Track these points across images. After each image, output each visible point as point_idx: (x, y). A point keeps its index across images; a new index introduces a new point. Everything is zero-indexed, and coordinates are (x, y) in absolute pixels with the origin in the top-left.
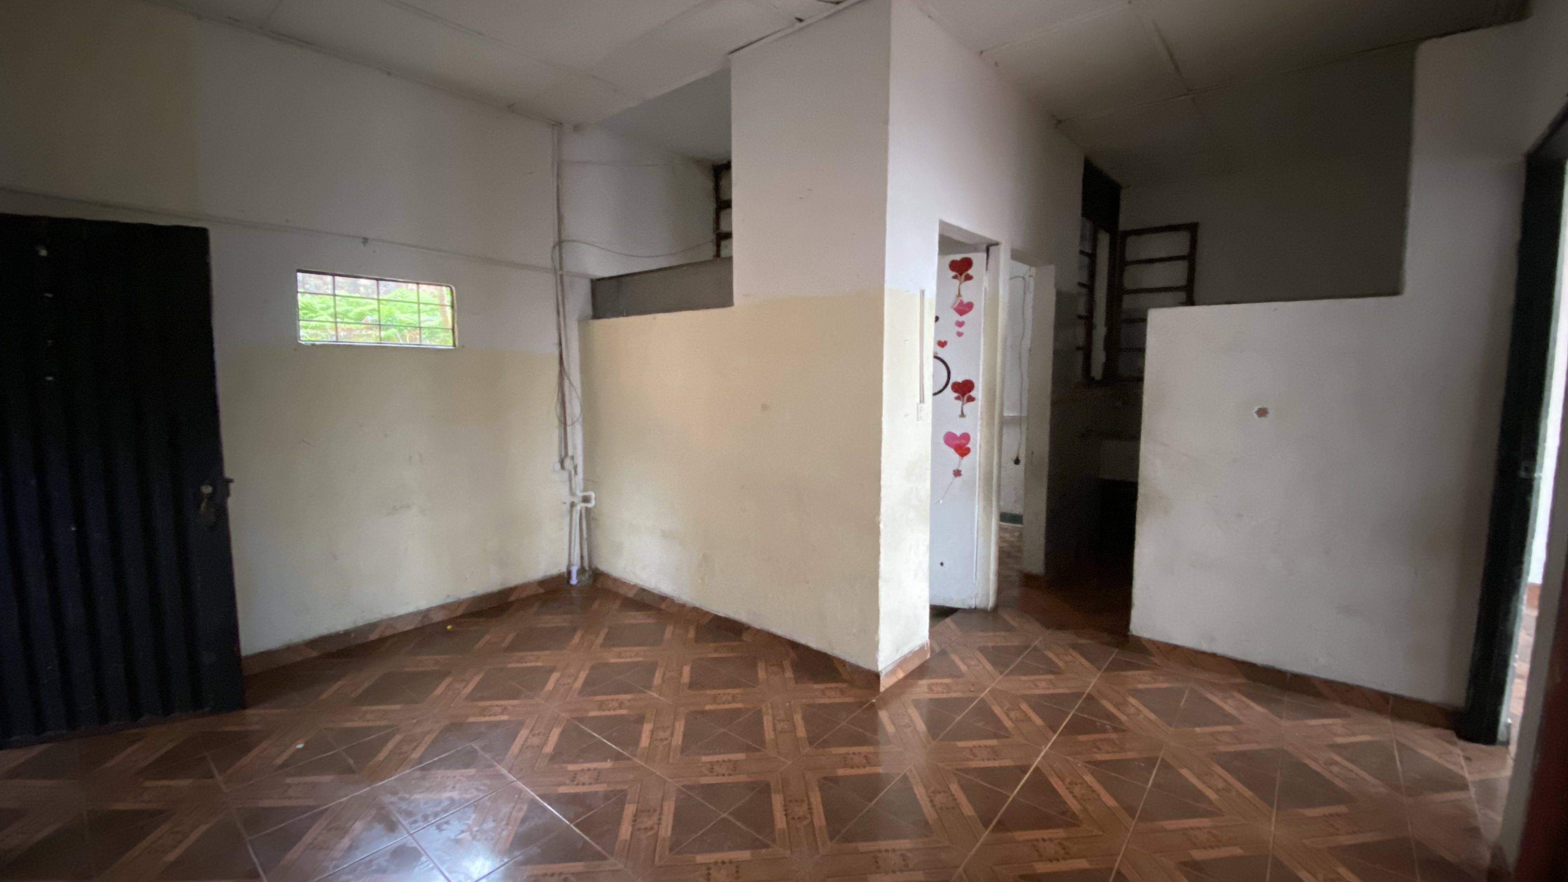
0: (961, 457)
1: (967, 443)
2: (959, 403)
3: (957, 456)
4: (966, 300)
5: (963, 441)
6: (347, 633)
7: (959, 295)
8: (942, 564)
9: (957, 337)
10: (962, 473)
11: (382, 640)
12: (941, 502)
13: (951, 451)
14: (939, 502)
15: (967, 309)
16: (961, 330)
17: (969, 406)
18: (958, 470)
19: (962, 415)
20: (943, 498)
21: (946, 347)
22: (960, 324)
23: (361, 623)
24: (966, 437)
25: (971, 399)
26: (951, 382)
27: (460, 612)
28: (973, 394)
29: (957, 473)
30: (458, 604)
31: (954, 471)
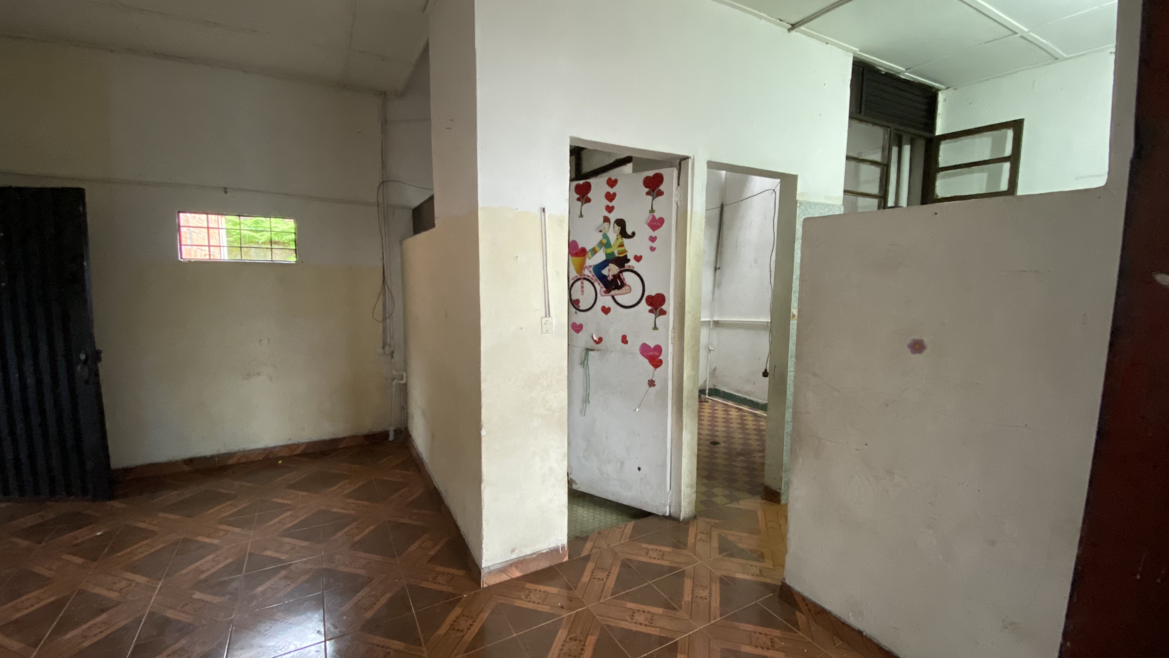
0: (654, 369)
1: (660, 355)
2: (652, 316)
3: (651, 367)
4: (657, 215)
5: (656, 353)
6: (212, 457)
7: (652, 211)
8: (639, 469)
9: (651, 252)
10: (655, 383)
11: (238, 464)
12: (637, 410)
13: (646, 361)
14: (636, 410)
15: (658, 224)
16: (654, 245)
17: (661, 318)
18: (652, 380)
19: (655, 328)
20: (639, 407)
21: (641, 262)
22: (653, 239)
23: (223, 451)
24: (658, 349)
25: (663, 313)
26: (646, 294)
27: (297, 452)
28: (664, 307)
29: (652, 383)
30: (298, 445)
31: (649, 381)
